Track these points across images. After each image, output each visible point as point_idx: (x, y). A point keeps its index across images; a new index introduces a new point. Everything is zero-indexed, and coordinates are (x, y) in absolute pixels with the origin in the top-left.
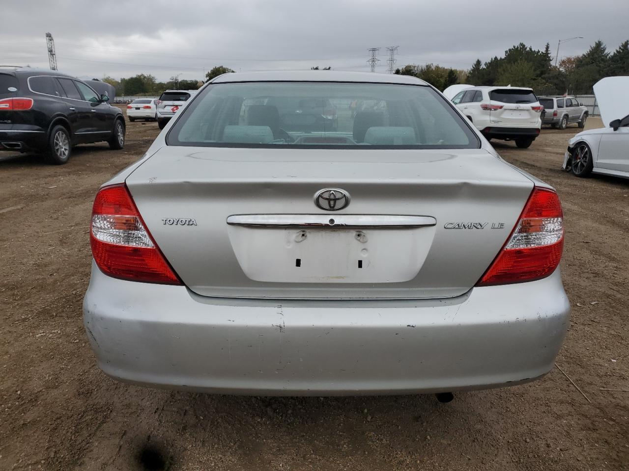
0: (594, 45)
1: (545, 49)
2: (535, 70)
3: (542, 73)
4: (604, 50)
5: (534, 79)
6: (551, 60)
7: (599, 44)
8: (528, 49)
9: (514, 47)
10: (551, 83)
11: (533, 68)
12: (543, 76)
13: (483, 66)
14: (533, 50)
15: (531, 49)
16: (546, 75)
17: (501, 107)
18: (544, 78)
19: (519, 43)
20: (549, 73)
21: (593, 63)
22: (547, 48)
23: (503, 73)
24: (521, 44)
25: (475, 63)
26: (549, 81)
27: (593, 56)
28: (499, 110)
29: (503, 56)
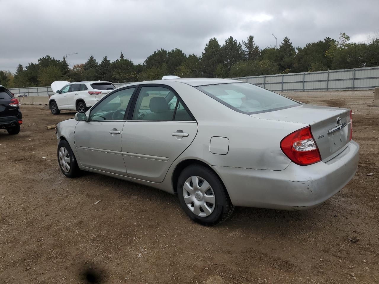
0: (89, 58)
1: (63, 59)
2: (61, 71)
3: (65, 73)
4: (95, 61)
5: (62, 76)
6: (68, 66)
7: (92, 58)
8: (52, 59)
9: (44, 57)
10: (72, 78)
11: (60, 70)
12: (66, 74)
13: (24, 69)
14: (55, 59)
15: (54, 59)
16: (68, 74)
17: (100, 93)
18: (67, 76)
19: (46, 56)
20: (69, 73)
21: (91, 67)
22: (64, 59)
23: (41, 72)
24: (48, 56)
25: (18, 66)
26: (71, 77)
27: (90, 64)
28: (100, 94)
29: (37, 63)
